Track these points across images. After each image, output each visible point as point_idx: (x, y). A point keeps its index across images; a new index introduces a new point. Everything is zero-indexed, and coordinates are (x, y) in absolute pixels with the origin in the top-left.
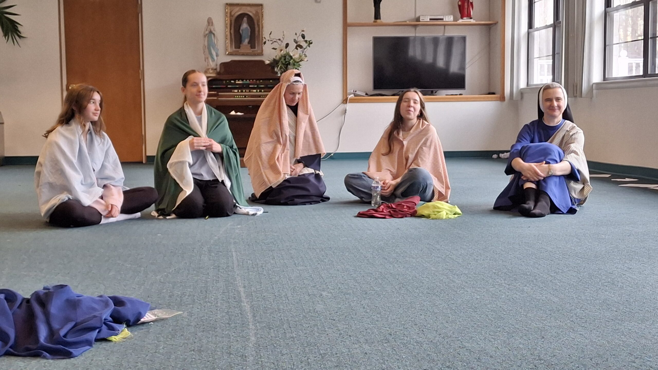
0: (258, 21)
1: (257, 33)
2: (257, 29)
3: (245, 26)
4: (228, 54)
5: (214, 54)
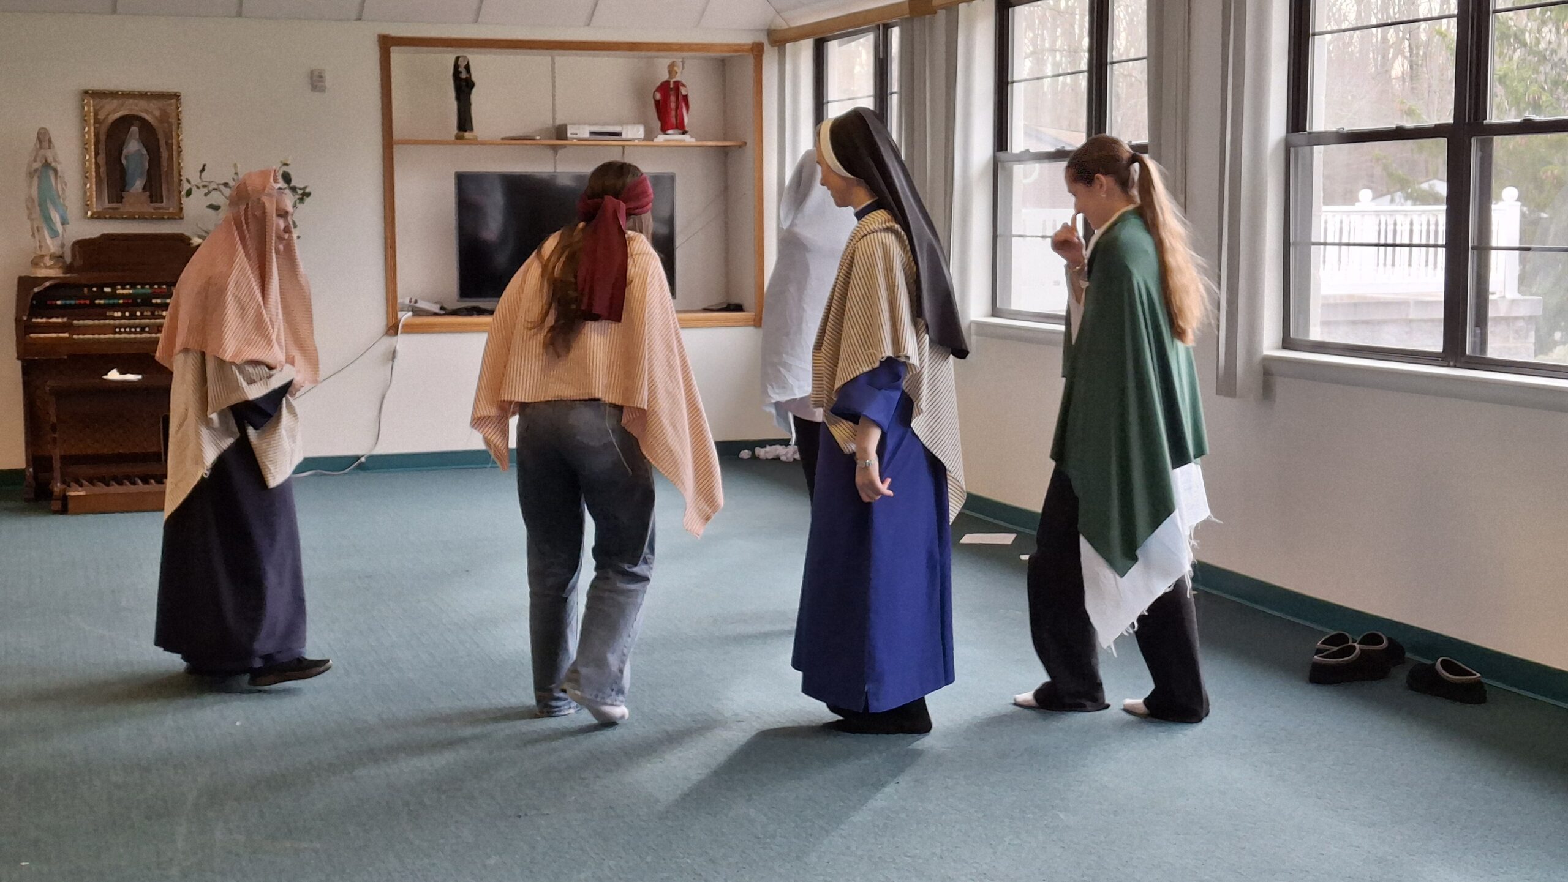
0: (168, 135)
5: (56, 218)
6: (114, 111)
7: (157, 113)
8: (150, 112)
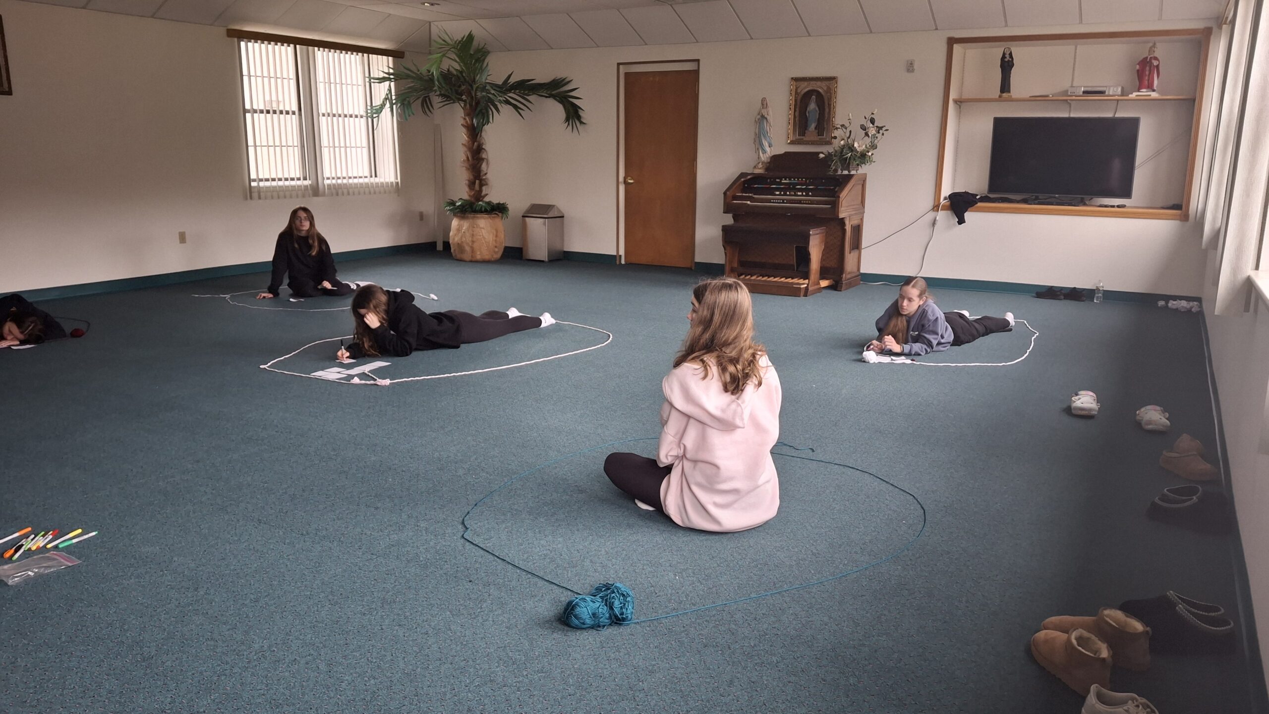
1: (826, 115)
2: (827, 110)
3: (812, 106)
4: (789, 143)
5: (766, 144)
6: (805, 88)
7: (825, 88)
8: (821, 87)
